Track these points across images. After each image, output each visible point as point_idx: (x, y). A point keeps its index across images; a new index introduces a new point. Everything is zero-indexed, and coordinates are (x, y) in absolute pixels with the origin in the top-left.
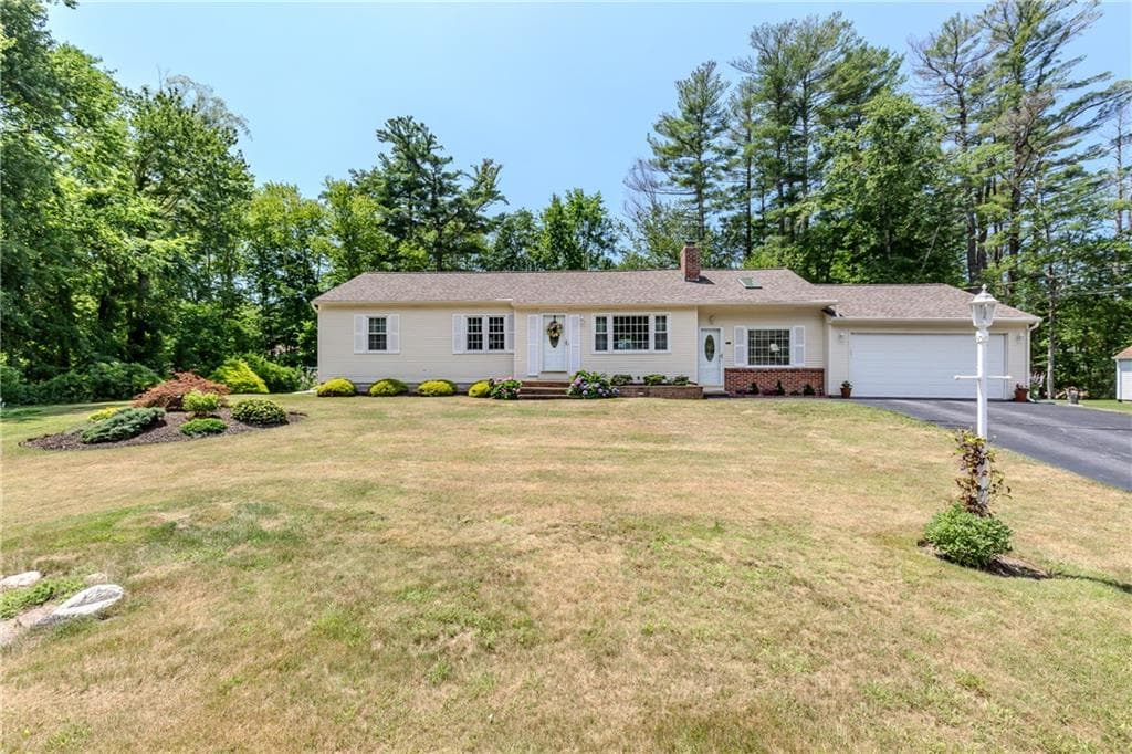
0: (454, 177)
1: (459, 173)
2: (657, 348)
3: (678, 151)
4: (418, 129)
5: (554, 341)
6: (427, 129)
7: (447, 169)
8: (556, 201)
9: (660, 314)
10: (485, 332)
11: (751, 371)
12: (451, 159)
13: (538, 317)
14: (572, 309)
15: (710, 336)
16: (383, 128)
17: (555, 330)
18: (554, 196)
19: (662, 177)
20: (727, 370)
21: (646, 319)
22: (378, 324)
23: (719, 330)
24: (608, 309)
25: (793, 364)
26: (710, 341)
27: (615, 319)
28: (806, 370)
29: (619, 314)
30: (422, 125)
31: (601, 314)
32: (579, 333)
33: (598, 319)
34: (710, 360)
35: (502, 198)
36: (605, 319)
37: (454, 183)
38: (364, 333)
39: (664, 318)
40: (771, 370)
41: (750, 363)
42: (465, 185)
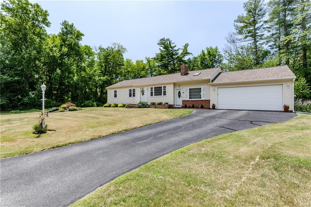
0: (178, 50)
1: (179, 49)
2: (164, 95)
3: (246, 27)
4: (167, 40)
5: (143, 94)
6: (170, 40)
7: (175, 49)
8: (203, 52)
9: (164, 86)
10: (132, 93)
11: (189, 101)
12: (176, 46)
13: (139, 89)
14: (146, 86)
15: (179, 91)
16: (159, 42)
17: (143, 91)
18: (203, 50)
19: (240, 37)
20: (183, 101)
21: (161, 87)
22: (115, 92)
23: (181, 89)
24: (153, 85)
25: (202, 99)
26: (179, 92)
27: (155, 88)
28: (205, 100)
29: (155, 86)
30: (168, 39)
31: (152, 87)
32: (147, 92)
33: (151, 88)
34: (179, 98)
35: (191, 54)
36: (152, 88)
37: (177, 52)
38: (113, 94)
39: (165, 87)
40: (195, 101)
41: (190, 99)
42: (180, 52)
